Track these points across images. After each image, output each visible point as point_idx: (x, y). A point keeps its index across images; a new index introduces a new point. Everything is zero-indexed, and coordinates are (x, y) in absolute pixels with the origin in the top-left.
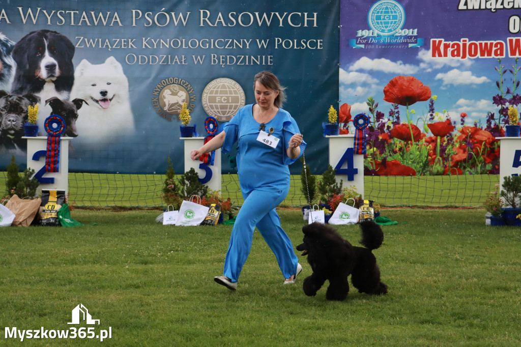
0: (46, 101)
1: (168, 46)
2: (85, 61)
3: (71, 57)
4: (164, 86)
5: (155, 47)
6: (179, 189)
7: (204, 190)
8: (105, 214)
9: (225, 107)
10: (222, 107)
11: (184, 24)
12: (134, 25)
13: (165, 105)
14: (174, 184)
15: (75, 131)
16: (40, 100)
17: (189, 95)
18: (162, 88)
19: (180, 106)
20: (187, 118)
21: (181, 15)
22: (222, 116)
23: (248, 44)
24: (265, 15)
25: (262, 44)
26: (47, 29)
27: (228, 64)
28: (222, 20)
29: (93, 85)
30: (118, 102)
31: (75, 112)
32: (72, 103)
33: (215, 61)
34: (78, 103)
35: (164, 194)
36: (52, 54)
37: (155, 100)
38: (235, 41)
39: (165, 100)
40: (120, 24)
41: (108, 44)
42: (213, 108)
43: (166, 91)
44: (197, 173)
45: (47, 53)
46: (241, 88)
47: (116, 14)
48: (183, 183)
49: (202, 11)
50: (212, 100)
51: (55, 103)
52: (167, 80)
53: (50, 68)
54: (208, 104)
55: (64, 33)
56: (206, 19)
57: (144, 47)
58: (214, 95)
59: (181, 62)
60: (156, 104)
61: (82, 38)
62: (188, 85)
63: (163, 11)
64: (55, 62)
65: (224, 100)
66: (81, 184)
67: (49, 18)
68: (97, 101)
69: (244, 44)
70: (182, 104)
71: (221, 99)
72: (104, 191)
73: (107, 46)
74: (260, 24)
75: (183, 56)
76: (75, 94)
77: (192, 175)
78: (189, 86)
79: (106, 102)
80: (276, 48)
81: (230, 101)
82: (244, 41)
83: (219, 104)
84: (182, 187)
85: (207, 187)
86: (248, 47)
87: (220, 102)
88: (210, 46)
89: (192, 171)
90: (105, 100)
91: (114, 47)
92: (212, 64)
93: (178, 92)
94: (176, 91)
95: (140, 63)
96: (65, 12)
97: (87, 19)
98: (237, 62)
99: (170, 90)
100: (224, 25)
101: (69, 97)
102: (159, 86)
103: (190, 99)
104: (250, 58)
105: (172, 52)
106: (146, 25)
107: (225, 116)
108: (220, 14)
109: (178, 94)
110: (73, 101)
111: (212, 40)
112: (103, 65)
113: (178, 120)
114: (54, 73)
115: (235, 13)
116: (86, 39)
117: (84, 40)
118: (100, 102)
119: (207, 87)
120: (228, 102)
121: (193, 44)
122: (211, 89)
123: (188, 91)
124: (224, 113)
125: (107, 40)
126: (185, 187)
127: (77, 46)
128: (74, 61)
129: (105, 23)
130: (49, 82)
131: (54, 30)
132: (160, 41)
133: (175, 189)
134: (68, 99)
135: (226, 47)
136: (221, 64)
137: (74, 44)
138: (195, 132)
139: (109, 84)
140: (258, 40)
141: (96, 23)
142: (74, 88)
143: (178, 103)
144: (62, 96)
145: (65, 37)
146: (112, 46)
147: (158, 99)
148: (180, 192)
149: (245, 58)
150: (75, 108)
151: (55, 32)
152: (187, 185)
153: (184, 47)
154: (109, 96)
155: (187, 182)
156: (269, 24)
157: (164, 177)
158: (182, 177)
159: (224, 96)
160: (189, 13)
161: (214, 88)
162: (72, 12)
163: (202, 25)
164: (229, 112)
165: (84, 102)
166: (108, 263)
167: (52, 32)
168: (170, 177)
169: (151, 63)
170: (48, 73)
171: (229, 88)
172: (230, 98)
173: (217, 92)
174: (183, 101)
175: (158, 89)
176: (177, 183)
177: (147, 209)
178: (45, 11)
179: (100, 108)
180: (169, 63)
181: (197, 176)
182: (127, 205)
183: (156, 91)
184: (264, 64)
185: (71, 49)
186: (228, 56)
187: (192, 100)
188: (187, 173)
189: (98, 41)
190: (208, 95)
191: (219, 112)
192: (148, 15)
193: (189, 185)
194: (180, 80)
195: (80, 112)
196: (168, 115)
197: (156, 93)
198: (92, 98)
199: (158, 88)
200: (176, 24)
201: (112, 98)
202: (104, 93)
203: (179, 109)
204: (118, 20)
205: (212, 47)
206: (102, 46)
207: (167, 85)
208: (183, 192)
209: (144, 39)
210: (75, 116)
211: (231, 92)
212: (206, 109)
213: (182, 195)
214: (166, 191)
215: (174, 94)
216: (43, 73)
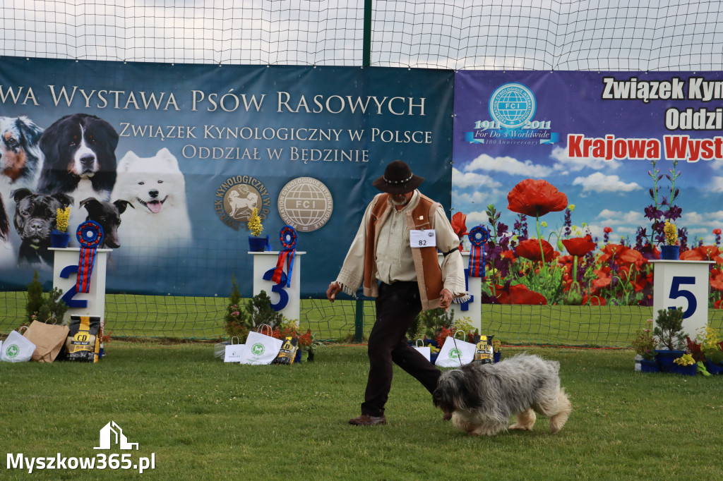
0: (81, 203)
1: (236, 137)
2: (130, 154)
3: (113, 148)
4: (231, 187)
5: (220, 137)
6: (245, 317)
7: (277, 319)
8: (150, 347)
9: (307, 214)
10: (303, 214)
11: (258, 109)
12: (194, 109)
13: (231, 210)
14: (239, 310)
15: (117, 240)
16: (73, 201)
17: (262, 197)
18: (228, 189)
19: (250, 211)
20: (258, 227)
21: (253, 98)
22: (303, 224)
23: (337, 136)
24: (359, 99)
25: (355, 135)
26: (85, 113)
27: (312, 159)
28: (305, 105)
29: (140, 184)
30: (172, 205)
31: (118, 217)
32: (114, 206)
33: (295, 156)
34: (122, 205)
35: (226, 324)
36: (90, 144)
37: (219, 203)
38: (321, 131)
39: (231, 204)
40: (177, 109)
41: (161, 132)
42: (291, 214)
43: (232, 192)
44: (269, 298)
45: (83, 143)
46: (327, 191)
47: (172, 95)
48: (251, 310)
49: (280, 93)
50: (291, 204)
51: (91, 205)
52: (234, 178)
53: (87, 161)
54: (286, 210)
55: (106, 117)
56: (286, 103)
57: (206, 137)
58: (293, 198)
59: (252, 157)
60: (219, 209)
61: (128, 124)
62: (260, 185)
63: (231, 92)
64: (94, 154)
65: (306, 204)
66: (122, 309)
67: (88, 99)
68: (145, 204)
69: (333, 136)
70: (253, 209)
71: (302, 203)
72: (151, 318)
73: (159, 135)
74: (353, 110)
75: (255, 149)
76: (117, 194)
77: (263, 299)
78: (262, 186)
79: (157, 205)
80: (373, 140)
81: (314, 207)
82: (332, 132)
83: (299, 210)
84: (249, 315)
85: (281, 315)
86: (337, 140)
87: (301, 207)
88: (289, 136)
89: (263, 294)
90: (155, 202)
91: (168, 136)
92: (292, 159)
93: (248, 194)
94: (245, 192)
95: (200, 157)
96: (108, 92)
97: (135, 101)
98: (323, 157)
99: (238, 191)
100: (308, 111)
101: (110, 197)
102: (224, 186)
103: (263, 202)
104: (339, 153)
105: (241, 144)
106: (209, 110)
107: (307, 225)
108: (303, 98)
109: (248, 196)
110: (115, 203)
111: (292, 130)
112: (153, 158)
113: (248, 229)
114: (92, 167)
115: (322, 96)
116: (133, 126)
117: (130, 127)
118: (148, 205)
119: (285, 189)
120: (311, 208)
121: (269, 134)
122: (290, 191)
123: (260, 194)
124: (305, 221)
125: (160, 128)
126: (254, 315)
127: (121, 135)
128: (116, 153)
129: (157, 107)
130: (84, 179)
131: (93, 115)
132: (226, 130)
133: (241, 317)
134: (108, 201)
135: (310, 139)
136: (303, 159)
137: (117, 132)
138: (267, 244)
139: (160, 182)
140: (350, 131)
141: (146, 106)
142: (117, 187)
143: (247, 207)
144: (101, 197)
145: (107, 123)
146: (165, 135)
147: (222, 202)
148: (246, 320)
149: (333, 152)
150: (117, 211)
151: (95, 117)
152: (256, 312)
153: (256, 138)
154: (160, 197)
155: (255, 308)
156: (364, 111)
157: (228, 301)
158: (250, 302)
159: (306, 200)
160: (263, 95)
161: (294, 190)
162: (117, 93)
163: (280, 110)
164: (312, 220)
165: (128, 205)
166: (151, 410)
167: (91, 116)
168: (235, 301)
169: (214, 157)
170: (84, 168)
171: (312, 190)
172: (314, 202)
173: (297, 195)
174: (254, 205)
175: (222, 190)
176: (243, 309)
177: (204, 342)
178: (82, 91)
179: (148, 213)
180: (238, 158)
181: (269, 302)
182: (180, 336)
183: (220, 192)
184: (357, 160)
185: (113, 138)
186: (312, 150)
187: (266, 204)
188: (256, 296)
189: (148, 128)
190: (286, 198)
191: (299, 220)
192: (211, 97)
193: (258, 313)
194: (251, 178)
195: (123, 217)
196: (236, 223)
197: (220, 195)
198: (139, 200)
199: (223, 188)
200: (247, 108)
201: (164, 200)
202: (154, 194)
203: (248, 215)
204: (174, 102)
205: (292, 139)
206: (153, 134)
207: (234, 184)
208: (250, 321)
209: (206, 126)
210: (118, 222)
211: (314, 195)
212: (283, 216)
213: (249, 325)
214: (229, 319)
215: (243, 196)
216: (78, 168)
